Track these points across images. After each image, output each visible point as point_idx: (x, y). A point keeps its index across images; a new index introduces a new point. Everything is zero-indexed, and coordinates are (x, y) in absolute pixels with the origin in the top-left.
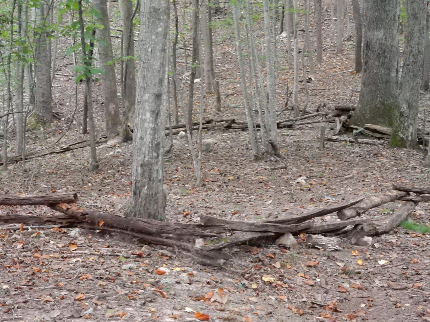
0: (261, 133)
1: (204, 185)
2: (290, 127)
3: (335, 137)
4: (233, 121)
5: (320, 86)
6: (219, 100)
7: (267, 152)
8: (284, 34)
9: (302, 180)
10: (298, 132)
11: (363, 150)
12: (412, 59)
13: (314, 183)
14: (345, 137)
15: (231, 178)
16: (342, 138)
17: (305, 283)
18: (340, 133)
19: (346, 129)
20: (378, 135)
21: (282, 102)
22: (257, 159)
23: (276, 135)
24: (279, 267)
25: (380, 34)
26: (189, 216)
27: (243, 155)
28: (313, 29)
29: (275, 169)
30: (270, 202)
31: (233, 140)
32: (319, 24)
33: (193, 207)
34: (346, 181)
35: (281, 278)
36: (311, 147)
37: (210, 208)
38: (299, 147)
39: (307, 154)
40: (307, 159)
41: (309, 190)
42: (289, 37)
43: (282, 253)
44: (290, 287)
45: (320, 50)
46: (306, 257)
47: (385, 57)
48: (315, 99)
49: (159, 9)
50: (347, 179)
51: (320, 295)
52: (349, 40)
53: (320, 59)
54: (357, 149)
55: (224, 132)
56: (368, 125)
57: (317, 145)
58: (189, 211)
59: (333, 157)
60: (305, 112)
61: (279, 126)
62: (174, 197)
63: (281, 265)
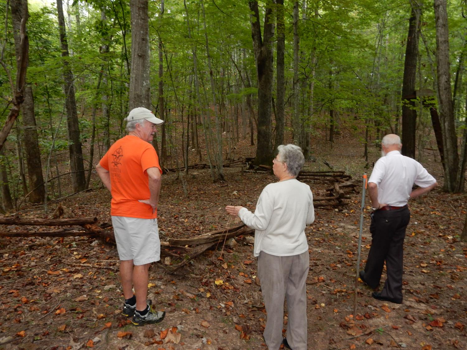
0: (216, 170)
1: (189, 197)
2: (228, 166)
3: (247, 171)
4: (206, 165)
5: (239, 151)
6: (201, 157)
7: (219, 178)
8: (225, 133)
9: (235, 193)
10: (231, 169)
11: (260, 176)
12: (279, 137)
13: (241, 194)
14: (251, 171)
15: (202, 192)
16: (250, 171)
17: (245, 282)
18: (249, 169)
19: (251, 167)
20: (265, 169)
21: (225, 157)
22: (215, 182)
23: (223, 171)
24: (227, 268)
25: (264, 128)
26: (177, 218)
27: (209, 180)
28: (235, 130)
29: (222, 187)
30: (220, 208)
31: (205, 172)
32: (237, 129)
33: (180, 213)
34: (255, 192)
35: (228, 279)
36: (238, 175)
37: (189, 213)
38: (232, 175)
39: (236, 178)
40: (236, 181)
41: (239, 198)
42: (226, 134)
43: (228, 254)
44: (235, 288)
45: (238, 138)
46: (243, 255)
47: (267, 137)
48: (237, 155)
49: (141, 96)
50: (256, 191)
51: (256, 293)
52: (248, 134)
53: (238, 141)
54: (257, 176)
55: (202, 169)
56: (261, 165)
57: (240, 174)
58: (178, 216)
59: (247, 180)
60: (234, 160)
61: (224, 166)
62: (171, 207)
63: (228, 266)
